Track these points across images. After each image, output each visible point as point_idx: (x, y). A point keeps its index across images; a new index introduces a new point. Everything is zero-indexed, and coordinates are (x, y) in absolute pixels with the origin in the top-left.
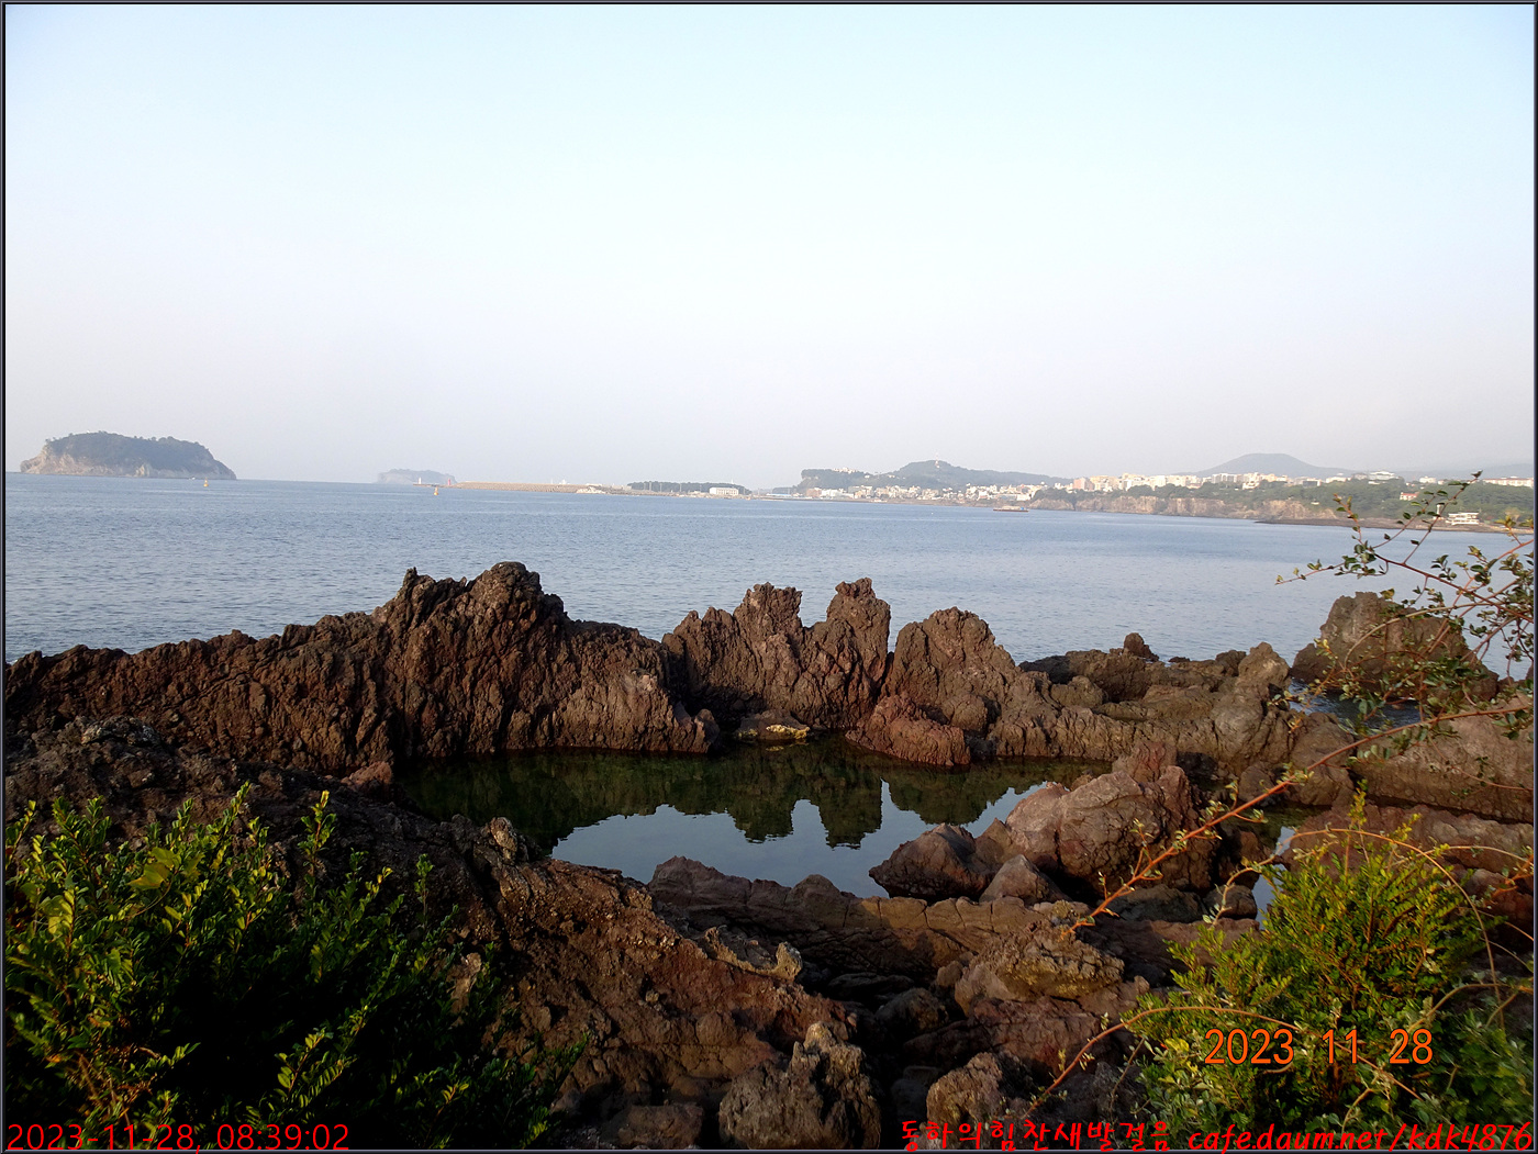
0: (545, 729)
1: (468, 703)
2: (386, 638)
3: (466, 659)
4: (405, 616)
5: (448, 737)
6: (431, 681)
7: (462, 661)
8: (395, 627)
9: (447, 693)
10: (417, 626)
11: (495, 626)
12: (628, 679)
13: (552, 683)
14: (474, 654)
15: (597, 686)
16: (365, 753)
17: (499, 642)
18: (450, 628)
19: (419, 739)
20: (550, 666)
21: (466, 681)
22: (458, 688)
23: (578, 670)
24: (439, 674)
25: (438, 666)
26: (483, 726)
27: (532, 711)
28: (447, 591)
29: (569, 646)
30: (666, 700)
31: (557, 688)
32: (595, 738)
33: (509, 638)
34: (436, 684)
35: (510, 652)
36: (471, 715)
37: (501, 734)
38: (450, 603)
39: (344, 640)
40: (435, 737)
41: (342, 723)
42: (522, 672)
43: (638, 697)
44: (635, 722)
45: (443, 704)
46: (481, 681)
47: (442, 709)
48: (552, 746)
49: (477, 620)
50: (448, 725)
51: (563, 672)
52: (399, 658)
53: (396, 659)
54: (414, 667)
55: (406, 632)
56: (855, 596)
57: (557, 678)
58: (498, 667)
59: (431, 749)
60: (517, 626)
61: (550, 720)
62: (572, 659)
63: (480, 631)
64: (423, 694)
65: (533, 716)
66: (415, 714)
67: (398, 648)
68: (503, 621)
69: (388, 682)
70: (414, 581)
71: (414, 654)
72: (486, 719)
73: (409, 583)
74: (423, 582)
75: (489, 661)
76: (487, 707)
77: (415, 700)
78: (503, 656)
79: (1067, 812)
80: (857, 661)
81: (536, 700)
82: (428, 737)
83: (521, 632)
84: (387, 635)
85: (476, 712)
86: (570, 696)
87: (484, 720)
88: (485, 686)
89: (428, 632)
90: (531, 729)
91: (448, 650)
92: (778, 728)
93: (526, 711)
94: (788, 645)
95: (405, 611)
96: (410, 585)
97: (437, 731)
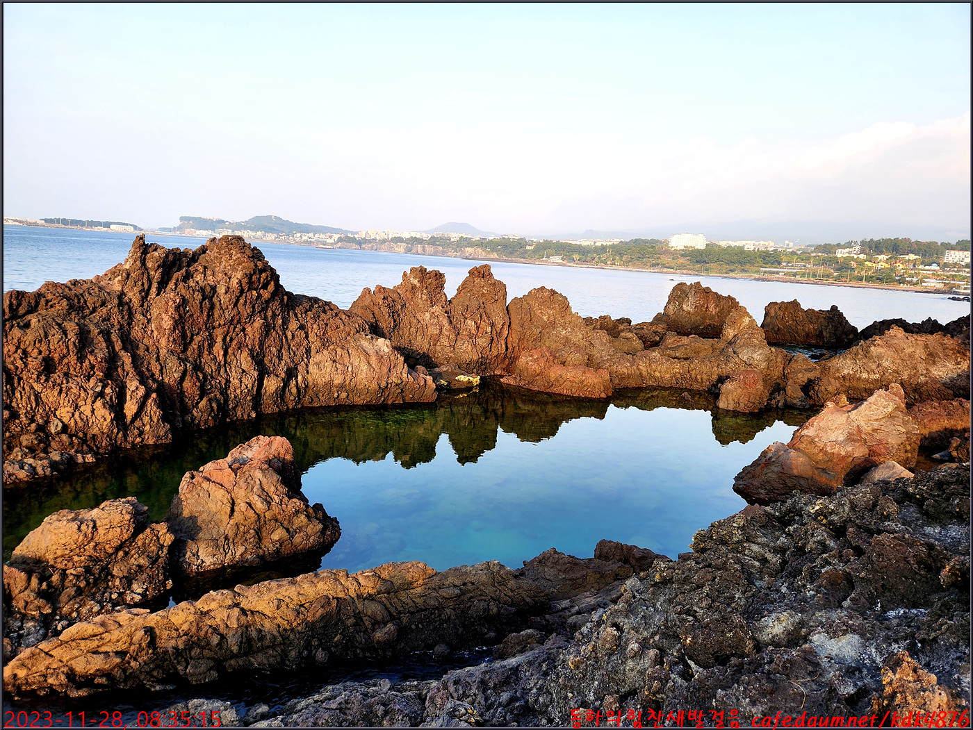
0: (294, 390)
1: (222, 370)
2: (127, 306)
3: (214, 328)
4: (143, 285)
5: (214, 405)
6: (185, 350)
7: (210, 328)
8: (133, 296)
9: (201, 362)
10: (158, 294)
11: (241, 295)
12: (365, 344)
13: (289, 349)
14: (222, 323)
15: (339, 350)
16: (138, 429)
17: (245, 311)
18: (198, 296)
19: (185, 410)
20: (285, 333)
21: (218, 348)
22: (212, 356)
23: (307, 337)
24: (190, 343)
25: (189, 335)
26: (241, 392)
27: (283, 375)
28: (180, 260)
29: (296, 315)
30: (402, 359)
31: (294, 353)
32: (338, 396)
33: (253, 307)
34: (189, 353)
35: (254, 321)
36: (228, 381)
37: (257, 398)
38: (187, 271)
39: (81, 309)
40: (200, 405)
41: (108, 398)
42: (265, 339)
43: (381, 358)
44: (378, 379)
45: (202, 372)
46: (231, 348)
47: (201, 378)
48: (299, 406)
49: (221, 290)
50: (210, 393)
51: (296, 339)
52: (146, 327)
53: (142, 328)
54: (166, 336)
55: (147, 300)
56: (483, 277)
57: (292, 345)
58: (245, 335)
59: (198, 418)
60: (259, 296)
61: (297, 382)
62: (302, 327)
63: (227, 300)
64: (180, 363)
65: (283, 379)
66: (177, 385)
67: (141, 317)
68: (248, 291)
69: (141, 352)
70: (145, 249)
71: (163, 322)
72: (243, 385)
73: (141, 251)
74: (155, 250)
75: (236, 329)
76: (243, 373)
77: (174, 370)
78: (248, 325)
79: (863, 424)
80: (492, 325)
81: (280, 365)
82: (193, 407)
83: (262, 302)
84: (127, 304)
85: (231, 379)
86: (306, 360)
87: (241, 386)
88: (236, 353)
89: (178, 301)
90: (282, 392)
91: (197, 319)
92: (463, 378)
93: (277, 376)
94: (446, 315)
95: (142, 279)
96: (142, 253)
97: (201, 400)
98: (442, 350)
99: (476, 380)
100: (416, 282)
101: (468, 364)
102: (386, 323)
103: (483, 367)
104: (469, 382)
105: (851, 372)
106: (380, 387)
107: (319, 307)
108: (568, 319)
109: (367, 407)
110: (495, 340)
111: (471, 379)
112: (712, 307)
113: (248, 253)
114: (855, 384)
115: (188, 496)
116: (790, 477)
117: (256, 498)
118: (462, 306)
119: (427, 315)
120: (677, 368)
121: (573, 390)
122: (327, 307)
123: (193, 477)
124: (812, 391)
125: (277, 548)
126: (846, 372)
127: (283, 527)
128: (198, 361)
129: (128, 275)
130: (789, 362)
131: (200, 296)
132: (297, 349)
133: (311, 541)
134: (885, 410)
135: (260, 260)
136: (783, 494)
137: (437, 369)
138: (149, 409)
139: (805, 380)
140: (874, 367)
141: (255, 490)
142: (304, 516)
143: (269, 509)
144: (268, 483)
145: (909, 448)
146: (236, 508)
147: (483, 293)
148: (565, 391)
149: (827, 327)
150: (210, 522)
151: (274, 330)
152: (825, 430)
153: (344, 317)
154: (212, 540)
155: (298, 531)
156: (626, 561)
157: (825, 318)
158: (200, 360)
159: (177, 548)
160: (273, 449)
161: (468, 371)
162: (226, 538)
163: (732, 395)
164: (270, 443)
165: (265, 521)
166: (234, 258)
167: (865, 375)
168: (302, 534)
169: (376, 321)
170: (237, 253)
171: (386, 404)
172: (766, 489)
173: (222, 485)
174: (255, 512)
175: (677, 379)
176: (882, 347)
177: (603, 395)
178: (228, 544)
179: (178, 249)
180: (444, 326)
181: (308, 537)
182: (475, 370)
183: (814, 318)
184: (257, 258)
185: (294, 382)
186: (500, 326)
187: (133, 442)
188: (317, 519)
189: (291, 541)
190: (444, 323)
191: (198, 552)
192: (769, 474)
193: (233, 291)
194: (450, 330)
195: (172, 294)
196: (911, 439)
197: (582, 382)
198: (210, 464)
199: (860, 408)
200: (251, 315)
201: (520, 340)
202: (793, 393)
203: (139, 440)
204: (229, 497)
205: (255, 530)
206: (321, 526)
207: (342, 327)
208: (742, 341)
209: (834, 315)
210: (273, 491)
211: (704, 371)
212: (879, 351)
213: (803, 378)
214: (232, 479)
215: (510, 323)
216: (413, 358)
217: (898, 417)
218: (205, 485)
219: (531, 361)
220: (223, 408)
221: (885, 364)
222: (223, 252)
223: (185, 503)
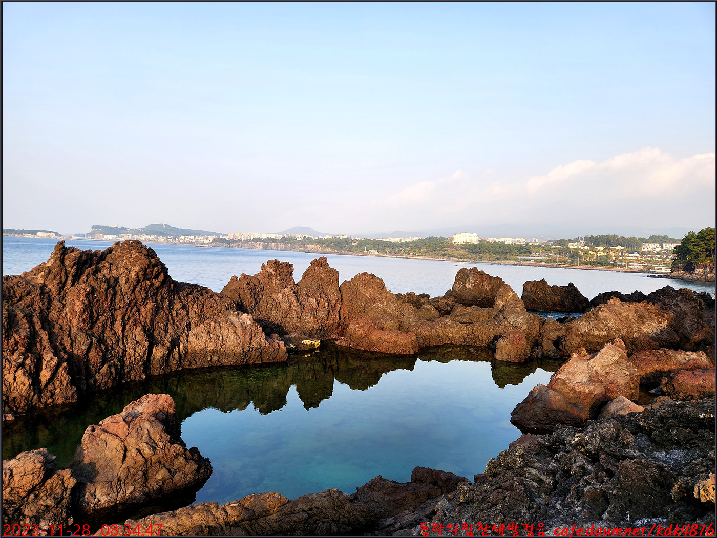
0: (177, 356)
1: (121, 342)
2: (46, 296)
3: (115, 310)
4: (61, 278)
6: (91, 328)
7: (112, 310)
8: (53, 287)
9: (104, 336)
10: (72, 285)
11: (138, 284)
12: (232, 318)
13: (174, 324)
14: (122, 305)
15: (213, 324)
16: (50, 391)
17: (140, 296)
18: (104, 286)
19: (89, 375)
20: (171, 312)
21: (118, 326)
22: (113, 331)
23: (188, 314)
24: (96, 322)
25: (96, 315)
26: (135, 359)
27: (168, 344)
28: (91, 259)
29: (180, 298)
30: (261, 329)
32: (211, 359)
33: (147, 293)
34: (95, 330)
35: (147, 303)
36: (125, 351)
37: (147, 363)
38: (96, 267)
39: (11, 298)
40: (102, 371)
41: (27, 367)
42: (155, 317)
43: (244, 328)
44: (243, 345)
45: (104, 345)
46: (128, 325)
47: (104, 349)
48: (180, 369)
49: (123, 280)
50: (110, 361)
51: (180, 316)
52: (61, 311)
53: (58, 311)
54: (77, 317)
55: (63, 290)
56: (321, 266)
57: (176, 321)
58: (139, 315)
59: (100, 381)
60: (152, 285)
61: (179, 349)
62: (184, 307)
63: (127, 288)
64: (87, 338)
65: (168, 348)
66: (84, 355)
67: (58, 303)
68: (143, 281)
69: (56, 330)
70: (64, 251)
71: (76, 307)
72: (136, 354)
73: (61, 253)
74: (72, 252)
75: (133, 310)
76: (136, 344)
77: (82, 343)
78: (142, 306)
79: (599, 369)
80: (329, 301)
81: (166, 337)
82: (96, 372)
83: (154, 289)
84: (47, 293)
85: (127, 349)
86: (186, 332)
87: (135, 354)
88: (131, 329)
89: (88, 290)
90: (167, 358)
91: (103, 303)
92: (307, 342)
93: (163, 345)
94: (294, 294)
95: (61, 274)
96: (62, 255)
97: (103, 366)
98: (291, 321)
99: (317, 343)
100: (271, 271)
101: (311, 331)
102: (248, 302)
103: (322, 333)
104: (312, 345)
105: (587, 331)
106: (244, 351)
107: (198, 291)
108: (384, 295)
109: (234, 367)
110: (331, 312)
111: (314, 342)
112: (486, 285)
113: (145, 252)
114: (590, 339)
115: (88, 446)
116: (551, 411)
117: (144, 445)
118: (306, 288)
119: (280, 295)
120: (464, 330)
121: (390, 349)
122: (204, 292)
123: (93, 430)
124: (561, 345)
125: (160, 486)
126: (583, 330)
127: (166, 468)
128: (102, 336)
129: (50, 271)
130: (543, 324)
131: (105, 285)
132: (180, 324)
133: (188, 478)
134: (613, 358)
135: (153, 258)
136: (548, 424)
137: (287, 336)
138: (60, 375)
139: (555, 337)
140: (602, 326)
141: (144, 438)
142: (183, 458)
143: (155, 454)
144: (154, 432)
145: (632, 386)
146: (128, 454)
147: (322, 278)
148: (384, 350)
149: (567, 298)
150: (106, 466)
151: (163, 309)
152: (573, 374)
153: (217, 298)
154: (107, 482)
155: (177, 470)
156: (435, 483)
157: (565, 292)
158: (103, 335)
159: (78, 490)
160: (159, 404)
161: (311, 337)
162: (119, 480)
163: (504, 350)
164: (157, 400)
165: (151, 464)
166: (133, 256)
167: (596, 333)
168: (181, 473)
169: (241, 301)
170: (136, 253)
171: (249, 364)
172: (535, 421)
173: (117, 436)
174: (143, 457)
175: (464, 339)
176: (606, 312)
177: (412, 352)
178: (120, 485)
179: (90, 251)
180: (293, 303)
181: (186, 475)
182: (316, 336)
183: (557, 292)
184: (151, 256)
185: (177, 350)
186: (334, 302)
187: (45, 402)
188: (193, 460)
189: (172, 479)
190: (293, 301)
191: (95, 492)
192: (536, 409)
193: (132, 281)
194: (297, 306)
195: (84, 285)
196: (634, 379)
197: (396, 342)
198: (108, 418)
199: (596, 357)
200: (145, 299)
201: (349, 311)
202: (548, 346)
203: (50, 400)
204: (122, 445)
205: (142, 472)
206: (196, 466)
207: (215, 306)
208: (509, 309)
209: (571, 289)
210: (158, 438)
211: (484, 332)
212: (604, 315)
213: (554, 335)
214: (125, 430)
215: (342, 299)
216: (269, 327)
217: (623, 363)
218: (103, 436)
219: (358, 327)
220: (120, 372)
221: (610, 324)
222: (125, 252)
223: (86, 452)
